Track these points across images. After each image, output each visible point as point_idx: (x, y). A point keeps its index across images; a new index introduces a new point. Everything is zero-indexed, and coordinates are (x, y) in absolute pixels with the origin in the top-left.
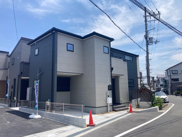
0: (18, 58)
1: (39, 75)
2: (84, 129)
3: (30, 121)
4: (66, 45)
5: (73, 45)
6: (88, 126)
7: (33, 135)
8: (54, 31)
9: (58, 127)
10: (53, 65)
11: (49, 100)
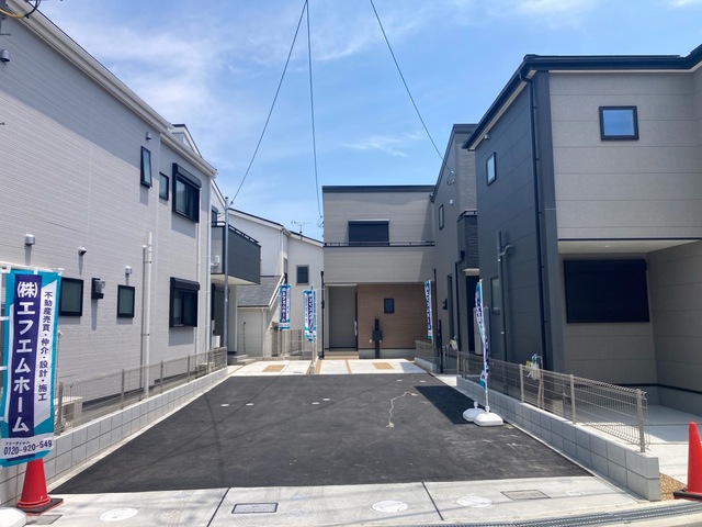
0: (451, 202)
1: (501, 257)
2: (647, 505)
3: (457, 432)
4: (597, 117)
5: (634, 109)
6: (677, 496)
7: (420, 484)
8: (532, 72)
9: (536, 471)
10: (538, 213)
11: (535, 357)
